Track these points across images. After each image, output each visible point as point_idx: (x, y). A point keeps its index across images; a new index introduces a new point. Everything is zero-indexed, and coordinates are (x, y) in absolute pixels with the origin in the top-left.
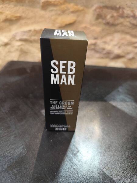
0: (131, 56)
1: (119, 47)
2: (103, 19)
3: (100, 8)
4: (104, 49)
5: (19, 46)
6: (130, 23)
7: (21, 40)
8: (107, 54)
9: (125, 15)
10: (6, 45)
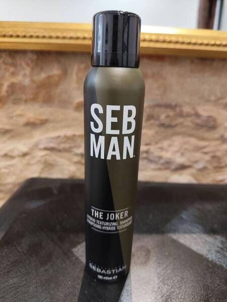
0: (200, 165)
1: (182, 154)
2: (156, 120)
4: (160, 158)
5: (42, 157)
6: (193, 123)
7: (46, 149)
8: (167, 165)
9: (185, 114)
10: (25, 155)
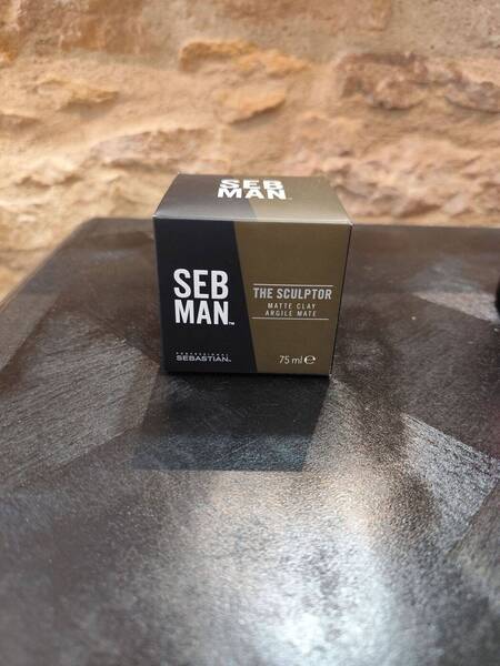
0: (458, 205)
1: (421, 178)
2: (366, 93)
3: (355, 59)
4: (373, 185)
5: (111, 182)
6: (450, 102)
7: (117, 165)
8: (386, 204)
9: (432, 78)
10: (70, 180)
